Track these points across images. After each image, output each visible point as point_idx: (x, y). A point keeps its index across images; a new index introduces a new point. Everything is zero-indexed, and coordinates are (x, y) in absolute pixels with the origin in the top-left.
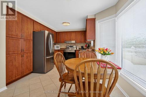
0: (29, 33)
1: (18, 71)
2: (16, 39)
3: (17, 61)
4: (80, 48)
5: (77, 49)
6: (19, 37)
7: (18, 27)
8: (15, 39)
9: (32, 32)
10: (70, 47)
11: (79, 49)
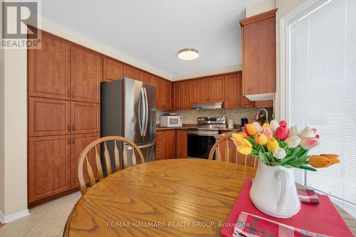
0: (91, 87)
1: (59, 177)
2: (55, 101)
3: (56, 152)
4: (239, 123)
5: (227, 126)
6: (62, 97)
7: (59, 72)
8: (51, 101)
9: (99, 84)
10: (209, 122)
11: (235, 126)
